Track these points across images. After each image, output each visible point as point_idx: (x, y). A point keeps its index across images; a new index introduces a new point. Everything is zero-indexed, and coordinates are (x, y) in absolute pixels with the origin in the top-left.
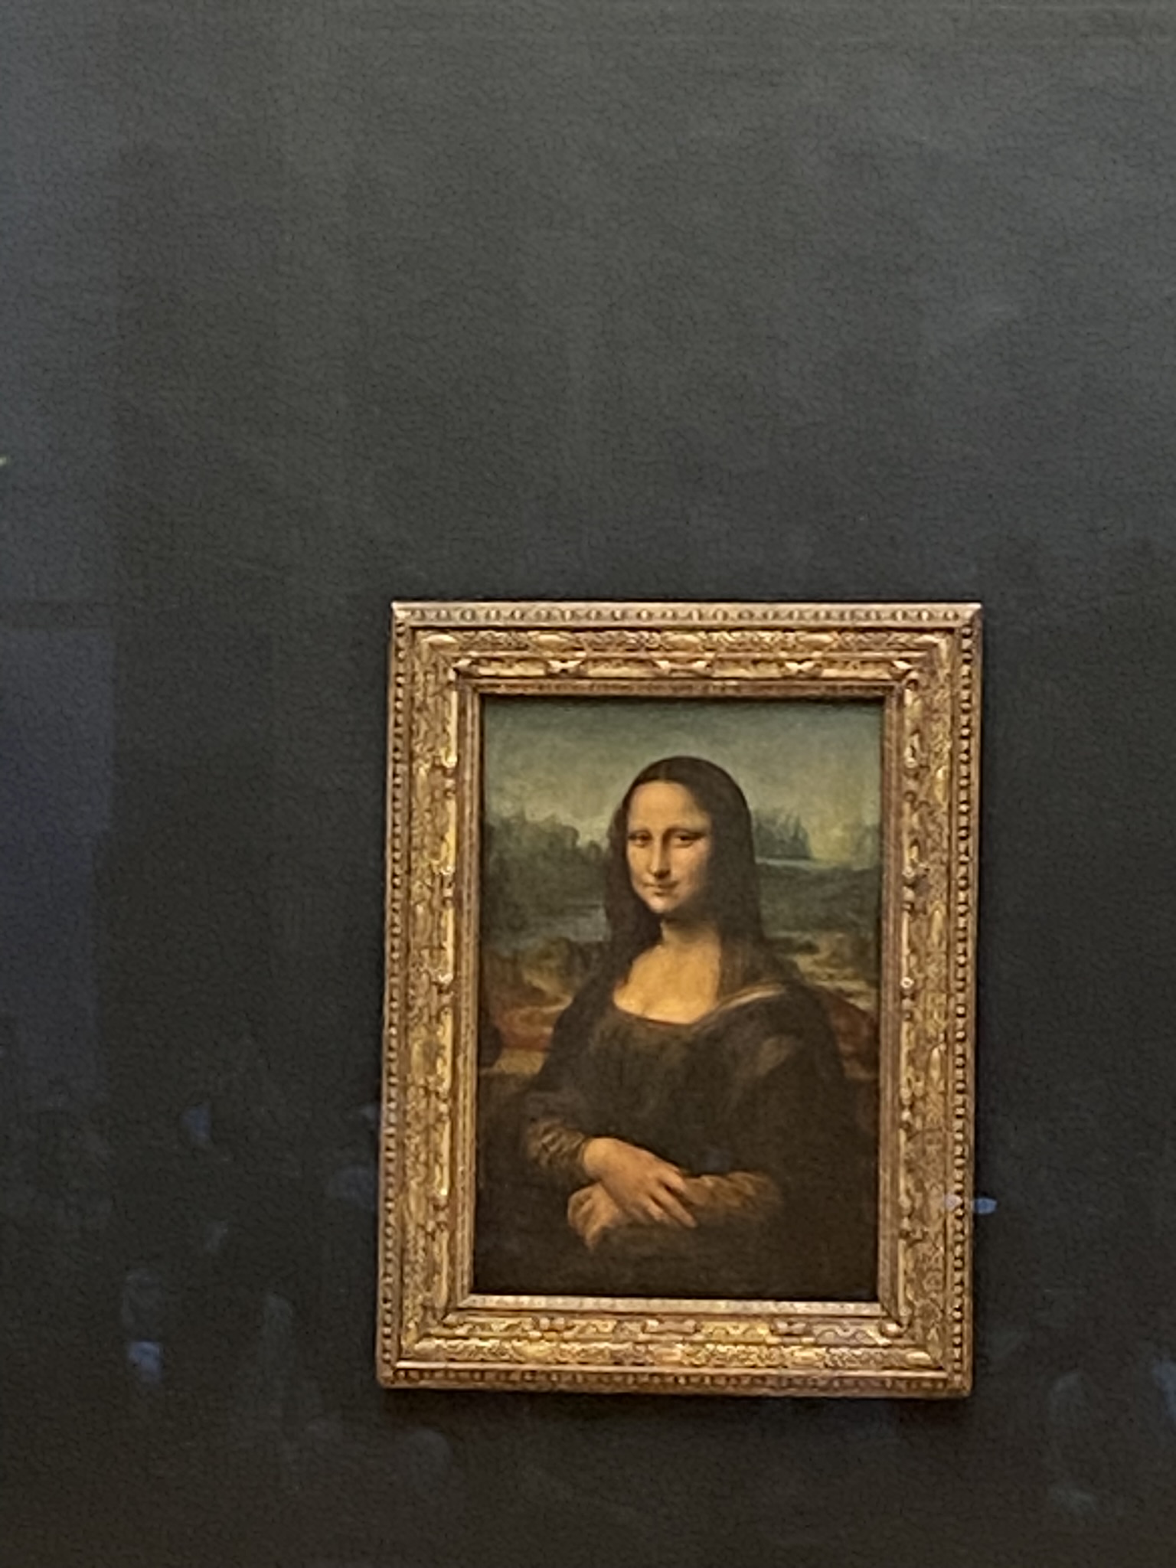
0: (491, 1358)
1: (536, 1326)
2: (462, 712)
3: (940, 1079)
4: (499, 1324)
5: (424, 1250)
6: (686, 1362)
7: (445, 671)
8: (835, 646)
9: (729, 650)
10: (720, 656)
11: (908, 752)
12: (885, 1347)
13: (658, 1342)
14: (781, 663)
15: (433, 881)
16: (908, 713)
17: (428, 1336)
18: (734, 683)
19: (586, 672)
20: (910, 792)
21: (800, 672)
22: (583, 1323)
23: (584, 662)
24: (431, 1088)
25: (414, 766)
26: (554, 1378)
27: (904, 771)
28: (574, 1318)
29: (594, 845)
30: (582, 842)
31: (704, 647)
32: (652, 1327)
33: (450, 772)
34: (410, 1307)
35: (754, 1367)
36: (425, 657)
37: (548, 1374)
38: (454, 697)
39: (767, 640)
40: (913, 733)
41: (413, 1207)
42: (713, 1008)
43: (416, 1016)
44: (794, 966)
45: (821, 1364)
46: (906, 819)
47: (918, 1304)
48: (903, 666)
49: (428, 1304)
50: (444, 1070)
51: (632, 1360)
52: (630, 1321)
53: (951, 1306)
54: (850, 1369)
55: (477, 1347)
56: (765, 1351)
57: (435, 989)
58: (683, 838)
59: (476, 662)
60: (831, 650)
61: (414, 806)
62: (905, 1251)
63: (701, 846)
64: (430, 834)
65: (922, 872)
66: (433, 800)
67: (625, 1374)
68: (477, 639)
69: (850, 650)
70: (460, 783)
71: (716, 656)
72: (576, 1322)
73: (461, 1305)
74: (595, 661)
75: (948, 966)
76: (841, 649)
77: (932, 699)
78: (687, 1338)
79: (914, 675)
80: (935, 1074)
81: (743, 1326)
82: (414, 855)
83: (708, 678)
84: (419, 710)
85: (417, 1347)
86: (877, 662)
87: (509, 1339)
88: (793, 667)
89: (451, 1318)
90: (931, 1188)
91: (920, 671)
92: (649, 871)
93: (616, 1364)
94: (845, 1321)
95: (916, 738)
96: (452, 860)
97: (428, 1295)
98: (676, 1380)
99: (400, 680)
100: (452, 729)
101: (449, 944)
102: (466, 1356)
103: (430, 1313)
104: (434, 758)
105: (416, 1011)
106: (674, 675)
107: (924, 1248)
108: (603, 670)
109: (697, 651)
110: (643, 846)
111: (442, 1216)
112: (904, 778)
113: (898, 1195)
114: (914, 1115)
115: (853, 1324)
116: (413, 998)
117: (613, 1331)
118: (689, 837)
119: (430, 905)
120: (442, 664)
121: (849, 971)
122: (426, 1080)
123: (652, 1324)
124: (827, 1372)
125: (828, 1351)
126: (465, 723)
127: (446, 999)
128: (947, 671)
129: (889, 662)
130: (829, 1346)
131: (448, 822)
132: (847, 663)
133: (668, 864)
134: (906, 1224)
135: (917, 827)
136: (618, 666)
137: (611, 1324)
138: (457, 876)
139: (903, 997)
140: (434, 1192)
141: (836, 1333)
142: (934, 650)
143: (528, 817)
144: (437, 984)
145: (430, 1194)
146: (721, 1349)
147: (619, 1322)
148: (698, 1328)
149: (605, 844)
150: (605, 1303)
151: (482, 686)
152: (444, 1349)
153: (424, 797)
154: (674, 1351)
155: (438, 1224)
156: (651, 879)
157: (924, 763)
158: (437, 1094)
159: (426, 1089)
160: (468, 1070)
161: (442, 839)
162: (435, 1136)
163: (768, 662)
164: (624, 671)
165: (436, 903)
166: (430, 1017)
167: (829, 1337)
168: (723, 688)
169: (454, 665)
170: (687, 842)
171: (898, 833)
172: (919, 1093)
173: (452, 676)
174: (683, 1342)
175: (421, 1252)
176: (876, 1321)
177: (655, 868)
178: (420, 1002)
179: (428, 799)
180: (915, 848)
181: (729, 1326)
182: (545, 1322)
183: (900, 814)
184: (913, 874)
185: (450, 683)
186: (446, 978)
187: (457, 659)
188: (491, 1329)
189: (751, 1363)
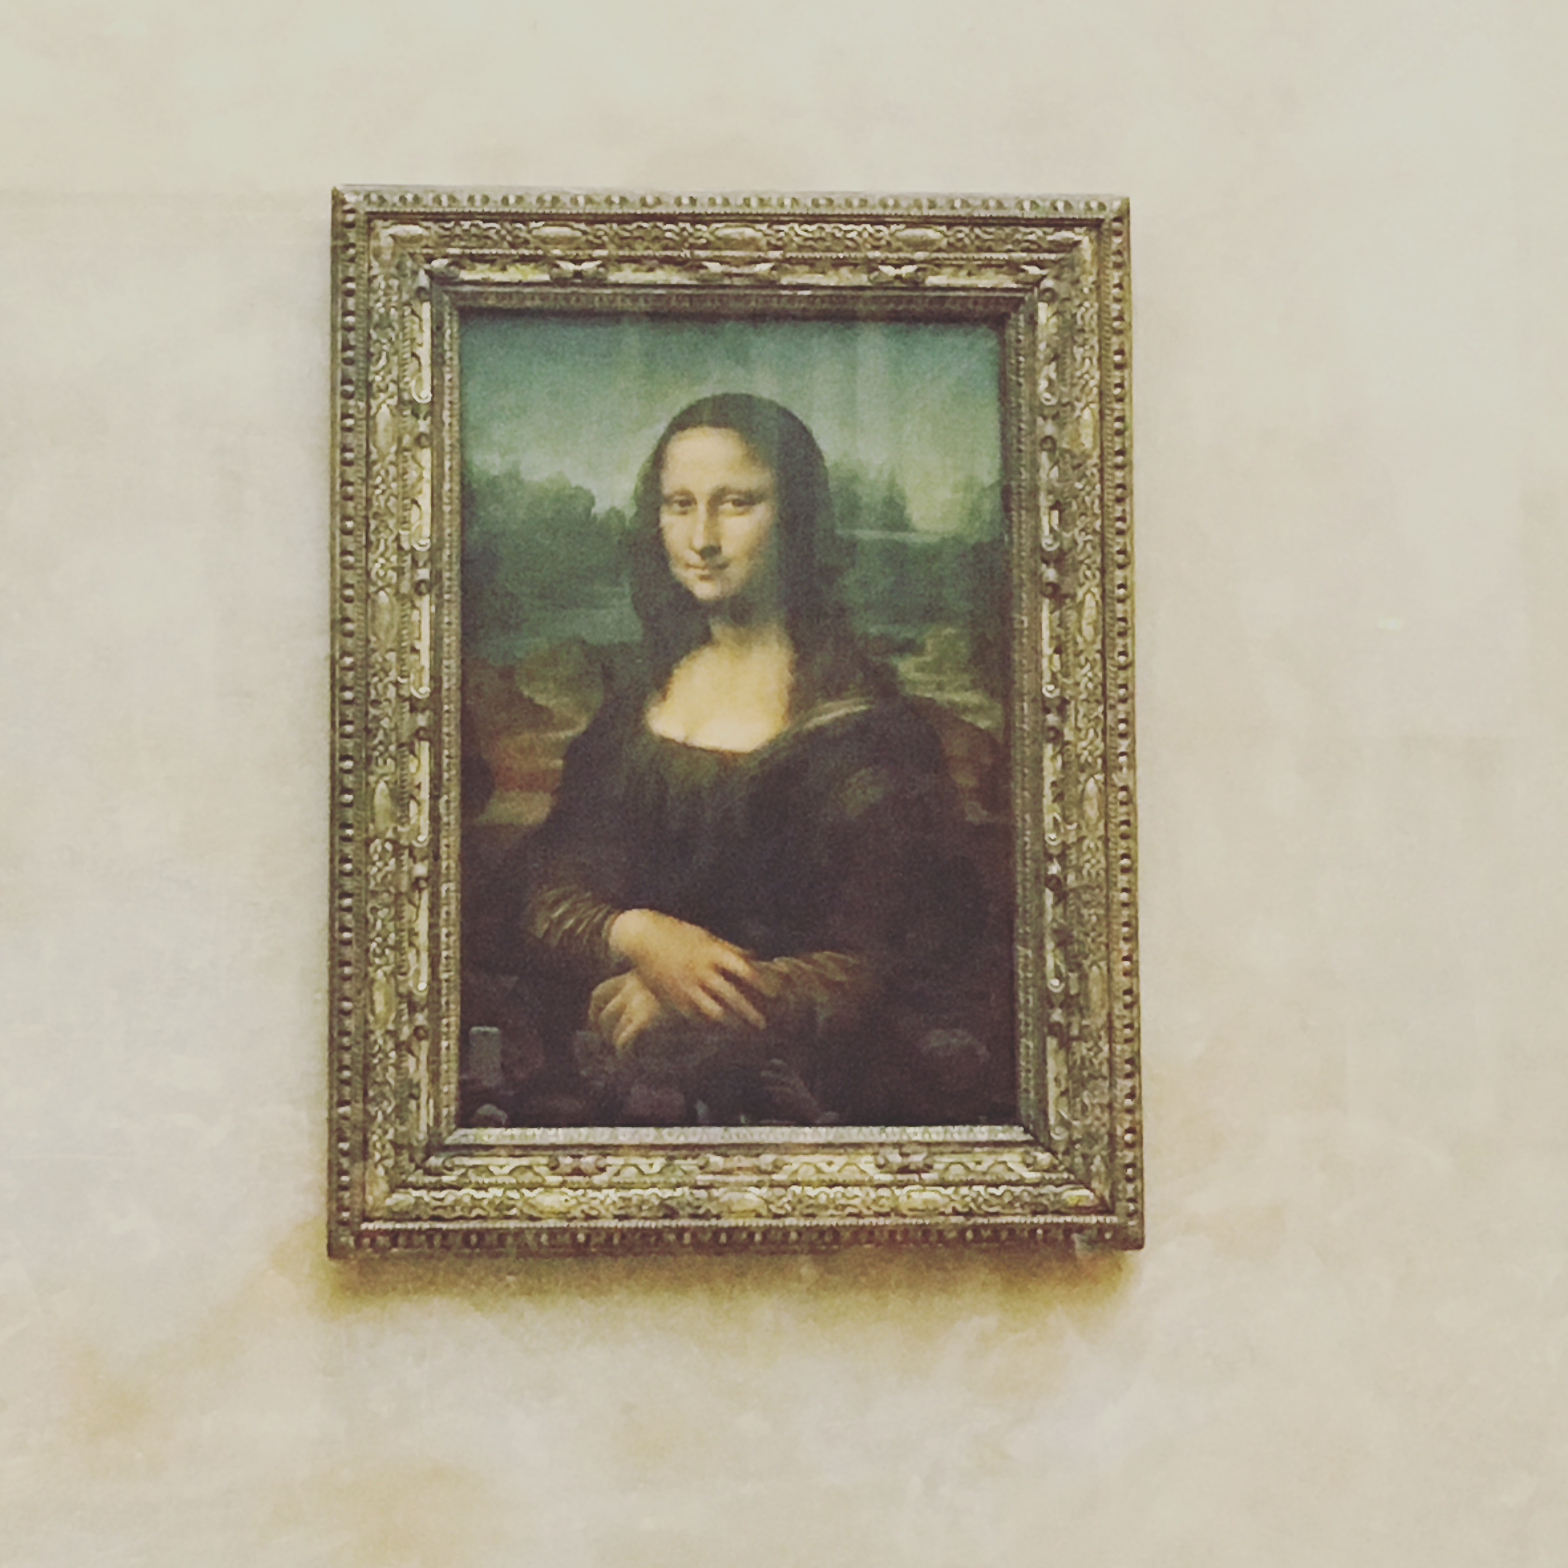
0: (493, 1214)
1: (554, 1168)
2: (437, 330)
3: (1099, 820)
4: (502, 1166)
5: (397, 1066)
6: (764, 1212)
7: (415, 273)
8: (943, 244)
9: (800, 248)
10: (788, 255)
11: (1043, 384)
12: (1036, 1185)
13: (725, 1184)
14: (871, 266)
15: (400, 559)
16: (1041, 334)
17: (405, 1185)
18: (807, 293)
19: (606, 279)
20: (1049, 438)
21: (898, 277)
22: (619, 1161)
23: (606, 262)
24: (403, 842)
25: (374, 403)
26: (581, 1237)
27: (1038, 410)
28: (605, 1155)
29: (615, 513)
30: (600, 509)
31: (769, 243)
32: (716, 1163)
33: (424, 411)
34: (378, 1145)
35: (859, 1215)
36: (386, 256)
37: (574, 1233)
38: (425, 310)
39: (853, 235)
40: (1049, 361)
41: (380, 1008)
42: (785, 729)
43: (381, 743)
44: (893, 672)
45: (949, 1210)
46: (1043, 474)
47: (1075, 1123)
48: (1034, 270)
49: (401, 1141)
50: (419, 816)
51: (689, 1210)
52: (685, 1158)
53: (1121, 1125)
54: (987, 1214)
55: (473, 1198)
56: (873, 1194)
57: (407, 705)
58: (737, 503)
59: (457, 262)
60: (939, 250)
61: (374, 456)
62: (1056, 1052)
63: (762, 513)
64: (396, 497)
65: (1066, 545)
66: (400, 450)
67: (680, 1232)
68: (458, 231)
69: (964, 249)
70: (437, 425)
71: (783, 255)
72: (610, 1160)
73: (449, 1141)
74: (622, 260)
75: (1104, 668)
76: (951, 247)
77: (1074, 316)
78: (766, 1178)
79: (1048, 283)
80: (1092, 811)
81: (840, 1161)
82: (373, 524)
83: (773, 284)
84: (377, 326)
85: (389, 1202)
86: (999, 266)
87: (518, 1187)
88: (890, 271)
89: (434, 1161)
90: (1090, 966)
91: (1057, 278)
92: (692, 548)
93: (665, 1217)
94: (977, 1150)
95: (1053, 365)
96: (427, 531)
97: (403, 1129)
98: (751, 1235)
99: (351, 285)
100: (425, 352)
101: (424, 645)
102: (459, 1213)
103: (406, 1155)
104: (400, 391)
105: (380, 736)
106: (727, 281)
107: (1082, 1049)
108: (627, 275)
109: (759, 249)
110: (684, 513)
111: (421, 1019)
112: (1040, 421)
113: (1044, 977)
114: (1064, 867)
115: (990, 1153)
116: (377, 719)
117: (660, 1172)
118: (746, 501)
119: (397, 593)
120: (409, 263)
121: (966, 679)
122: (395, 830)
123: (716, 1161)
124: (959, 1220)
125: (956, 1192)
126: (442, 345)
127: (422, 720)
128: (1092, 278)
129: (1014, 267)
130: (957, 1185)
131: (421, 478)
132: (960, 267)
133: (717, 539)
134: (1057, 1016)
135: (1057, 485)
136: (651, 270)
137: (659, 1163)
138: (435, 550)
139: (1047, 711)
140: (411, 984)
141: (967, 1168)
142: (1075, 252)
143: (525, 476)
144: (411, 698)
145: (402, 990)
146: (810, 1191)
147: (671, 1159)
148: (780, 1164)
149: (630, 511)
150: (648, 1135)
151: (463, 296)
152: (427, 1204)
153: (389, 445)
154: (747, 1196)
155: (417, 1029)
156: (695, 559)
157: (1065, 400)
158: (411, 848)
159: (394, 842)
160: (451, 817)
161: (415, 502)
162: (408, 911)
163: (854, 265)
164: (661, 276)
165: (405, 588)
166: (401, 745)
167: (956, 1173)
168: (791, 299)
169: (427, 266)
170: (740, 509)
171: (1034, 492)
172: (1072, 839)
173: (423, 280)
174: (758, 1185)
175: (391, 1070)
176: (1021, 1150)
177: (700, 543)
178: (385, 723)
179: (394, 449)
180: (1056, 513)
181: (820, 1159)
182: (566, 1161)
183: (1035, 466)
184: (1056, 546)
185: (421, 289)
186: (424, 691)
187: (430, 259)
188: (492, 1174)
189: (855, 1211)
